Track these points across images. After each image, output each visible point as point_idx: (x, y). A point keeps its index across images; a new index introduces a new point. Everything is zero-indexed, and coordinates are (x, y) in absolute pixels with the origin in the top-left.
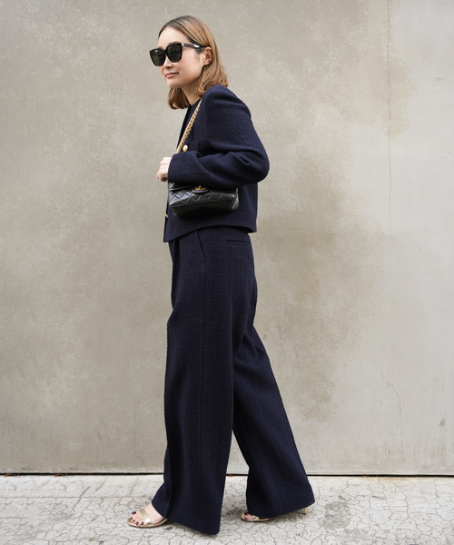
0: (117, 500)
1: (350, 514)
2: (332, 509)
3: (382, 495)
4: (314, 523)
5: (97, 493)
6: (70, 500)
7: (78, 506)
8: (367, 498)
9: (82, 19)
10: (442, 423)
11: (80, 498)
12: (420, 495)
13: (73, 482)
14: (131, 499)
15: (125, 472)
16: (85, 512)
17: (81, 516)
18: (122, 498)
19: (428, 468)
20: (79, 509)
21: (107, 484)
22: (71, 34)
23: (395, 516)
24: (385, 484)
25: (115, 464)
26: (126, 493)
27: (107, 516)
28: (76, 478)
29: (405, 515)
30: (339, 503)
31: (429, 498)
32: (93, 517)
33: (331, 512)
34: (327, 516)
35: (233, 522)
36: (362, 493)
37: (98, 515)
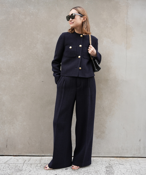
0: (36, 165)
1: (114, 170)
2: (107, 168)
3: (122, 164)
4: (103, 173)
5: (29, 162)
6: (20, 165)
7: (23, 167)
8: (118, 164)
9: (29, 7)
10: (140, 140)
11: (24, 164)
12: (134, 163)
13: (20, 159)
14: (41, 165)
15: (37, 155)
16: (26, 169)
17: (25, 170)
18: (38, 164)
19: (135, 155)
20: (24, 168)
21: (32, 159)
22: (24, 11)
23: (128, 171)
24: (122, 160)
25: (34, 153)
26: (38, 162)
27: (34, 170)
28: (21, 157)
29: (131, 170)
30: (109, 166)
31: (137, 164)
32: (30, 171)
33: (107, 169)
34: (107, 170)
35: (77, 172)
36: (116, 163)
37: (31, 170)
